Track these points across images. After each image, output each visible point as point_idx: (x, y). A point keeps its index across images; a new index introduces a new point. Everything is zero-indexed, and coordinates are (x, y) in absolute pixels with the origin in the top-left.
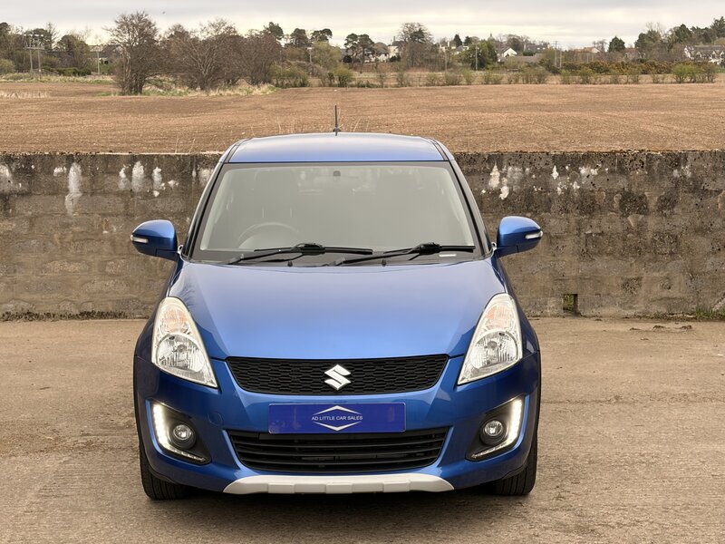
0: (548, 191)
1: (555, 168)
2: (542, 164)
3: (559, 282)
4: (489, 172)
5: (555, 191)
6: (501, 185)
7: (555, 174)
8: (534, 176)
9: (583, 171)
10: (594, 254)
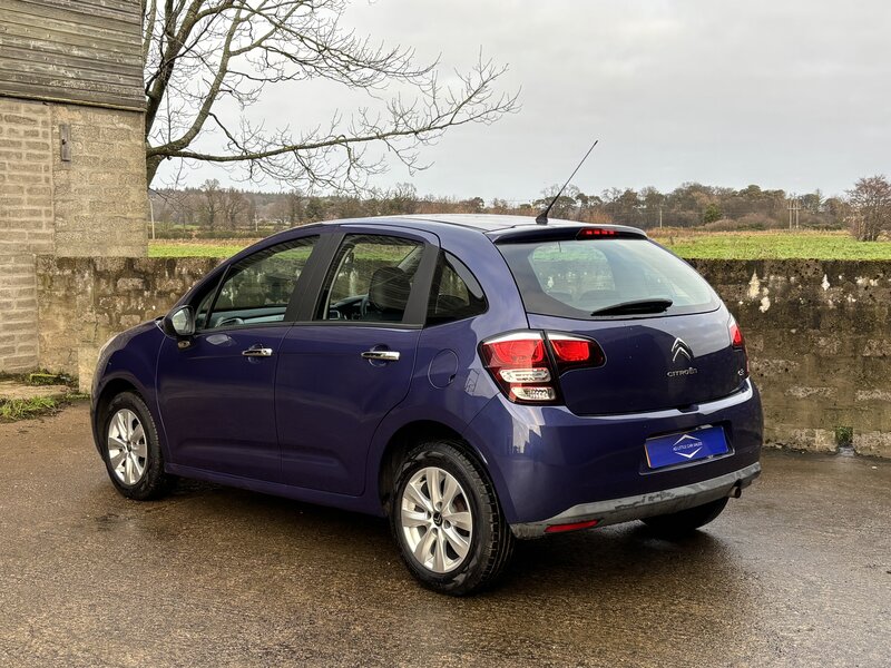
0: (816, 303)
1: (825, 278)
2: (810, 273)
3: (829, 412)
4: (750, 279)
5: (825, 304)
6: (761, 295)
7: (826, 285)
8: (800, 286)
9: (860, 281)
10: (873, 381)
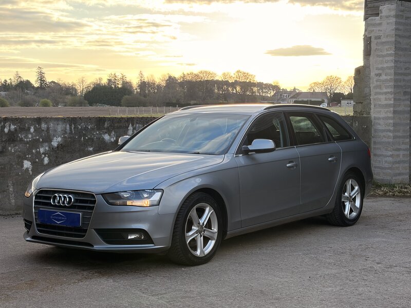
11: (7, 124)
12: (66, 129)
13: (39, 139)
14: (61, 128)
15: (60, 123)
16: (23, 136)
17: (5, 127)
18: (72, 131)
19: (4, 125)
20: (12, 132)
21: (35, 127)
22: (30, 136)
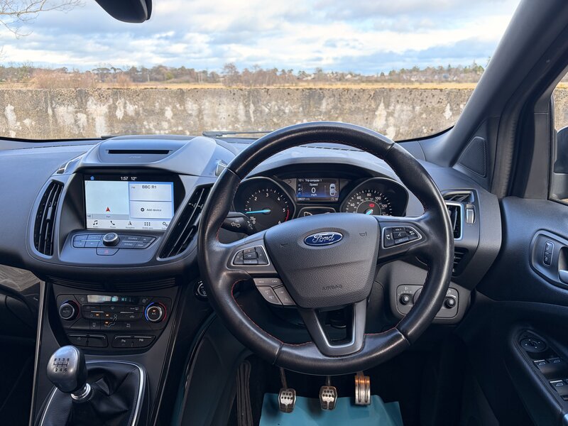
1: (448, 107)
2: (433, 103)
4: (377, 108)
6: (387, 126)
7: (448, 114)
8: (424, 116)
11: (120, 102)
12: (237, 113)
13: (183, 132)
14: (227, 111)
15: (224, 100)
16: (151, 125)
17: (116, 108)
18: (250, 118)
19: (114, 103)
20: (132, 117)
21: (174, 107)
22: (165, 125)
